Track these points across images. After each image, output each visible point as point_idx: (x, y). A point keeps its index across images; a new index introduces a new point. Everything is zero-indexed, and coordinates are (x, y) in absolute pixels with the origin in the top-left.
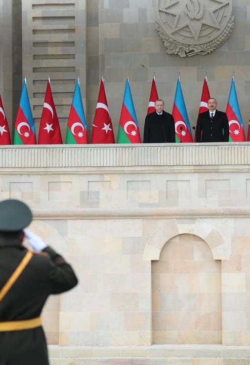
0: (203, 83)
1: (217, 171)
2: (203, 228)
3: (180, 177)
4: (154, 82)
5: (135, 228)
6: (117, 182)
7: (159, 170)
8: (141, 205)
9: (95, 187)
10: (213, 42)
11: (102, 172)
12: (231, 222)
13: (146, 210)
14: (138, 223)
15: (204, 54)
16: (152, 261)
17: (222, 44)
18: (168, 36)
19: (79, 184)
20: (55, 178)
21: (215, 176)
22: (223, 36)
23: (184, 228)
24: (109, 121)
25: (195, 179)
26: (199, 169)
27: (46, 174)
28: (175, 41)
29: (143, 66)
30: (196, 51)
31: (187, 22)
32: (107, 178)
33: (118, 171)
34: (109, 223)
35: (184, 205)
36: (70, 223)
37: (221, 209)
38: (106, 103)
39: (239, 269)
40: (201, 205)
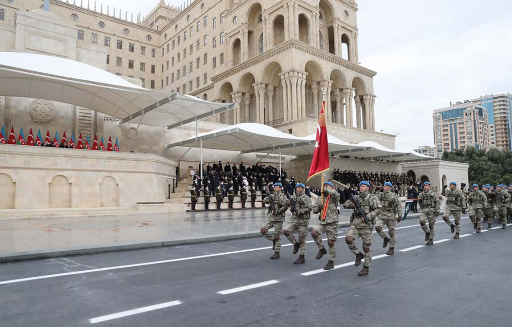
0: (47, 131)
1: (71, 157)
2: (66, 174)
3: (59, 158)
4: (31, 129)
5: (43, 173)
6: (37, 158)
7: (52, 155)
8: (46, 166)
9: (30, 159)
10: (49, 120)
11: (32, 155)
12: (75, 173)
13: (47, 167)
14: (44, 171)
15: (46, 122)
16: (49, 183)
18: (34, 116)
19: (24, 158)
20: (15, 156)
21: (70, 158)
22: (52, 118)
23: (60, 173)
24: (14, 139)
25: (64, 159)
26: (65, 156)
27: (11, 154)
30: (43, 121)
31: (41, 113)
32: (34, 157)
33: (39, 155)
34: (33, 171)
35: (60, 167)
36: (20, 171)
37: (72, 168)
38: (13, 133)
39: (77, 186)
40: (65, 167)
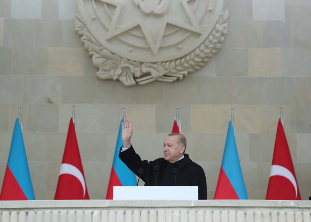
10: (188, 58)
15: (170, 80)
17: (203, 64)
18: (101, 45)
22: (207, 47)
28: (113, 53)
29: (50, 101)
30: (155, 74)
31: (137, 20)
